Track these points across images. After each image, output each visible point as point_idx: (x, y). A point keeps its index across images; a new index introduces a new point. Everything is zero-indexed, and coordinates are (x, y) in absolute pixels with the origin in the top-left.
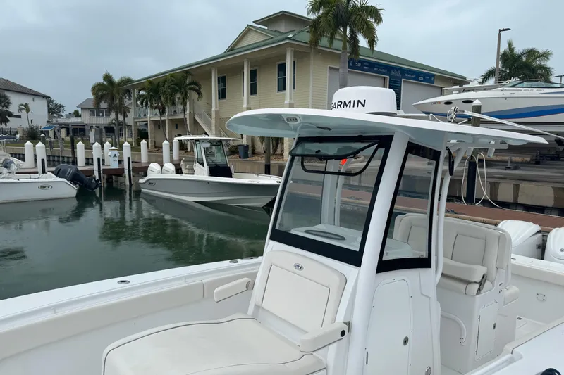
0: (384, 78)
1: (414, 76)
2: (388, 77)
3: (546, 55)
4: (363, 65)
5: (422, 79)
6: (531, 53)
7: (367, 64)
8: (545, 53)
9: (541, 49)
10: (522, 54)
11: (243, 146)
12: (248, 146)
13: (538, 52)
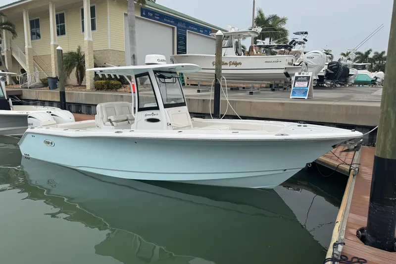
0: (173, 28)
1: (196, 29)
2: (176, 27)
3: (283, 21)
4: (154, 15)
5: (202, 31)
6: (275, 18)
7: (158, 15)
8: (283, 19)
9: (281, 16)
10: (269, 19)
11: (52, 78)
12: (56, 78)
13: (279, 18)
